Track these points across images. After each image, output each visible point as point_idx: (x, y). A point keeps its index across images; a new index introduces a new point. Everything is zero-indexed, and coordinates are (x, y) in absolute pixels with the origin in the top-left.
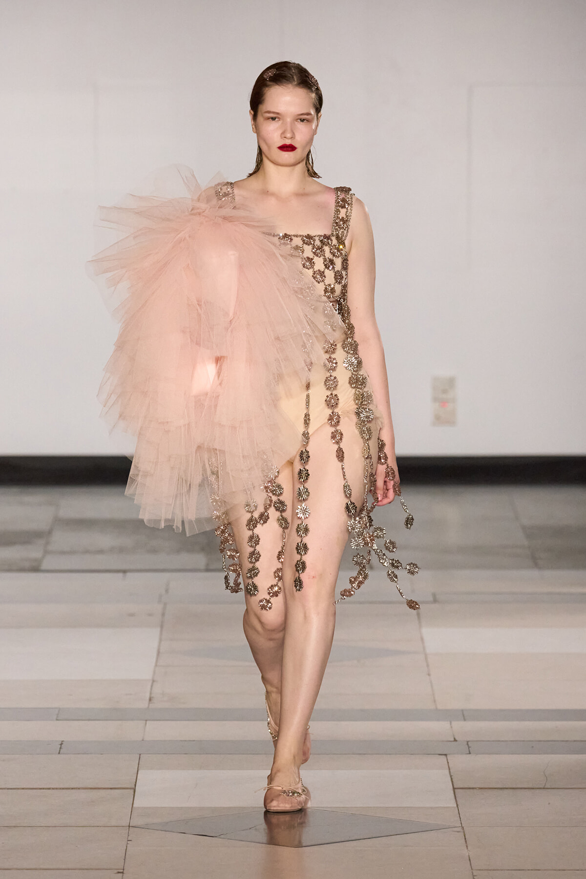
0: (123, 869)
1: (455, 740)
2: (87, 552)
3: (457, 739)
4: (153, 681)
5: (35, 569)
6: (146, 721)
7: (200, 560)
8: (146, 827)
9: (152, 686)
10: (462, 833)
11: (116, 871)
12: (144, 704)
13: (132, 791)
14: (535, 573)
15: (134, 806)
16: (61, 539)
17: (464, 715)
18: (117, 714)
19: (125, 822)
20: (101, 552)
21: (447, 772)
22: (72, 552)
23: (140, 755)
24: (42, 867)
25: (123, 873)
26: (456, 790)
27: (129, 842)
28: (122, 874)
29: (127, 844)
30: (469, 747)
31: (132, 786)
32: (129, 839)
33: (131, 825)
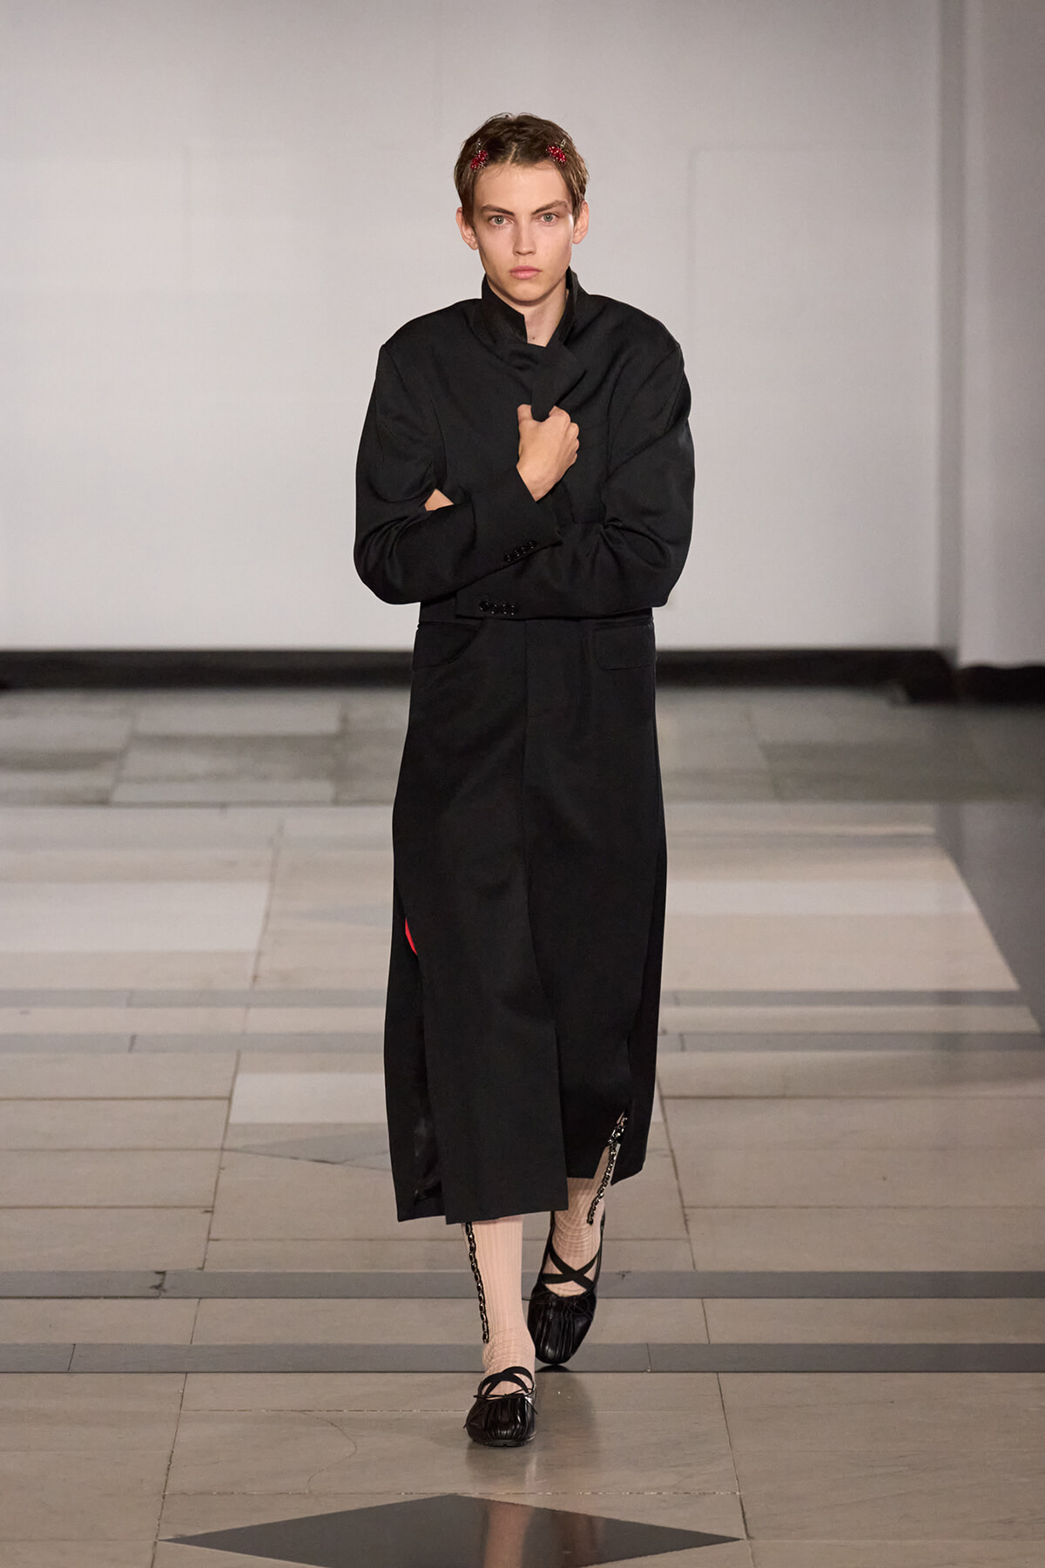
0: (213, 1207)
2: (173, 779)
4: (259, 954)
5: (103, 801)
6: (248, 1006)
7: (325, 789)
8: (247, 1150)
9: (257, 961)
11: (203, 1210)
12: (246, 984)
13: (227, 1102)
15: (232, 1120)
16: (138, 762)
18: (208, 997)
19: (217, 1143)
20: (193, 778)
22: (154, 779)
23: (239, 1054)
25: (212, 1212)
26: (664, 1101)
27: (222, 1171)
28: (209, 1215)
29: (219, 1172)
30: (682, 1042)
31: (228, 1095)
32: (222, 1166)
33: (227, 1146)
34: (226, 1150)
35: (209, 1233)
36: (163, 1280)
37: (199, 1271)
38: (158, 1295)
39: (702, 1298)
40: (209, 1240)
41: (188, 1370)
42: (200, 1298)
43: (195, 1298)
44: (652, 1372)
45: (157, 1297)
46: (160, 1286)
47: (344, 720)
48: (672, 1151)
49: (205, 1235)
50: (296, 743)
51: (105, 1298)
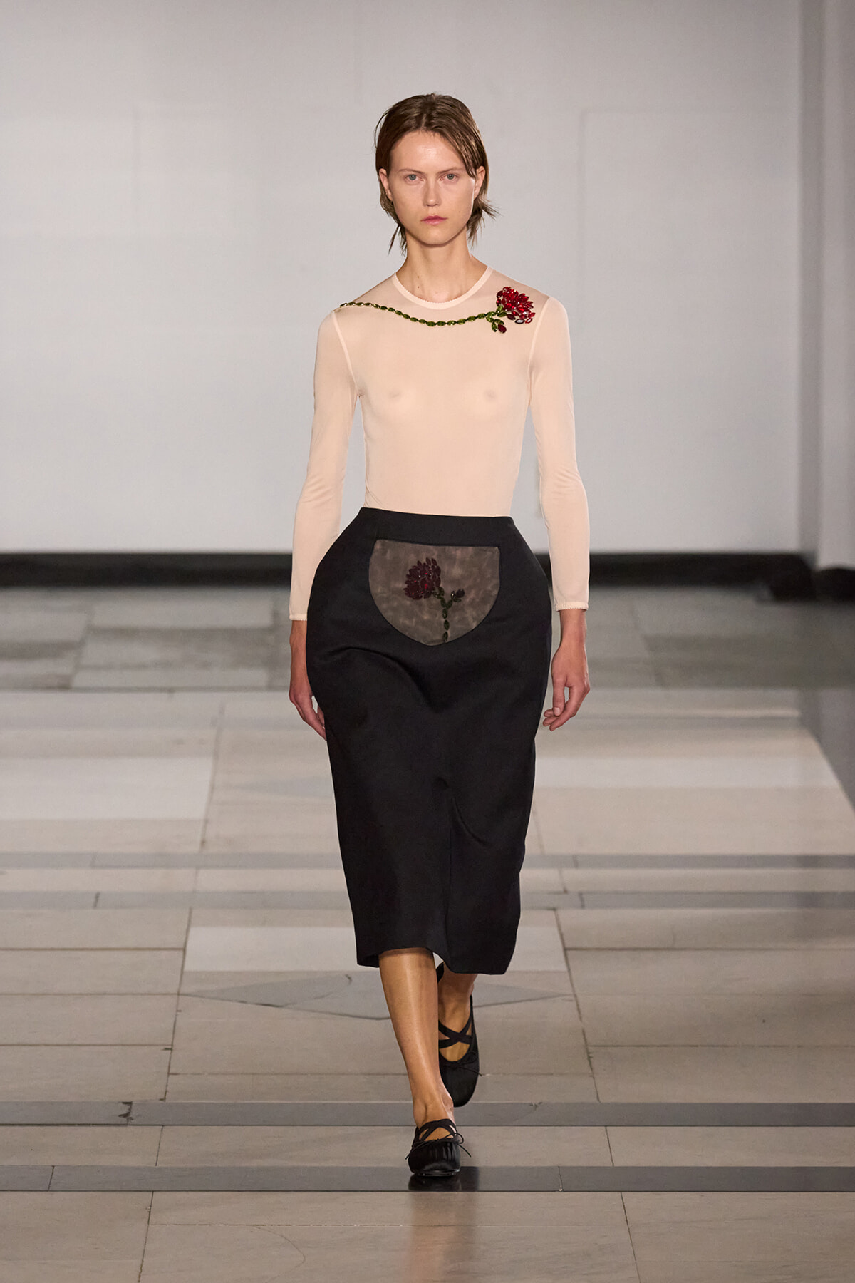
0: (172, 1045)
1: (566, 892)
2: (126, 667)
3: (569, 889)
4: (206, 821)
5: (64, 686)
6: (198, 868)
7: (259, 676)
8: (200, 995)
9: (205, 827)
10: (574, 1004)
11: (162, 1048)
12: (195, 848)
13: (181, 952)
14: (659, 692)
15: (186, 968)
16: (96, 652)
17: (576, 862)
18: (164, 860)
19: (174, 989)
20: (143, 666)
21: (555, 930)
22: (109, 667)
23: (190, 911)
24: (75, 1042)
25: (171, 1049)
26: (569, 952)
27: (178, 1013)
28: (169, 1051)
29: (176, 1015)
30: (582, 900)
31: (181, 946)
32: (179, 1009)
33: (181, 992)
34: (182, 995)
35: (169, 1067)
36: (130, 1109)
37: (161, 1102)
38: (126, 1123)
39: (606, 1126)
40: (169, 1074)
41: (153, 1189)
42: (163, 1126)
43: (159, 1125)
44: (563, 1191)
45: (126, 1125)
46: (127, 1115)
47: (276, 615)
48: (575, 996)
49: (166, 1070)
50: (233, 634)
51: (79, 1125)
